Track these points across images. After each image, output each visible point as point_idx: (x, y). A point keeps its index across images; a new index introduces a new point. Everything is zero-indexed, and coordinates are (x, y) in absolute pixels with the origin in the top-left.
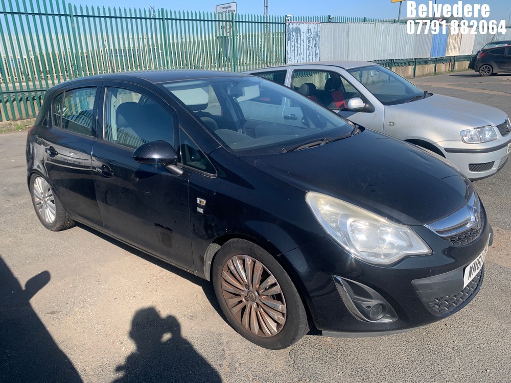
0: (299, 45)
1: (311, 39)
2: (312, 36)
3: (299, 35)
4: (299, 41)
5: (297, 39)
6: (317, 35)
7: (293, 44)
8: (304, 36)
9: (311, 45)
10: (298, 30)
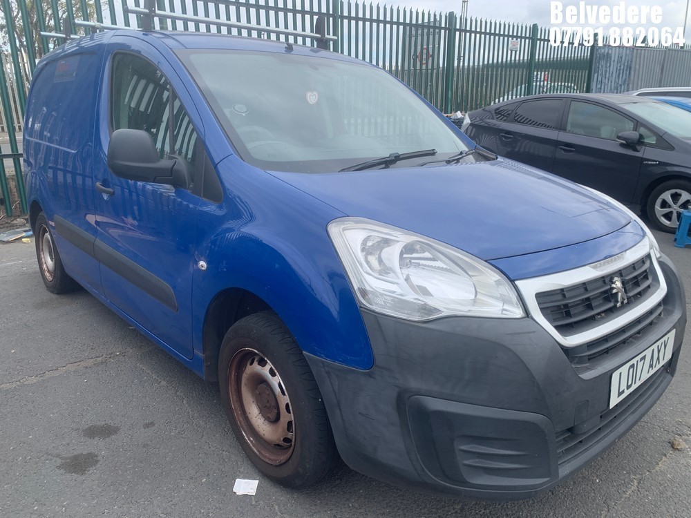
1: (621, 71)
2: (622, 67)
3: (608, 65)
4: (608, 73)
5: (606, 71)
6: (629, 68)
7: (600, 79)
8: (613, 67)
9: (620, 83)
10: (607, 57)
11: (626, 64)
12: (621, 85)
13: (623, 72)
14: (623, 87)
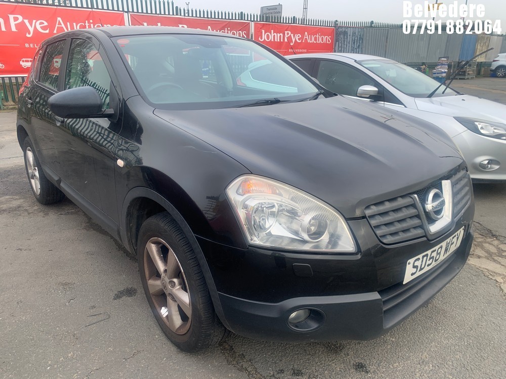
0: (345, 47)
1: (356, 41)
2: (356, 38)
3: (345, 37)
4: (346, 43)
5: (344, 41)
6: (361, 39)
7: (340, 45)
8: (350, 39)
9: (355, 47)
10: (345, 33)
11: (359, 37)
12: (356, 49)
14: (358, 49)
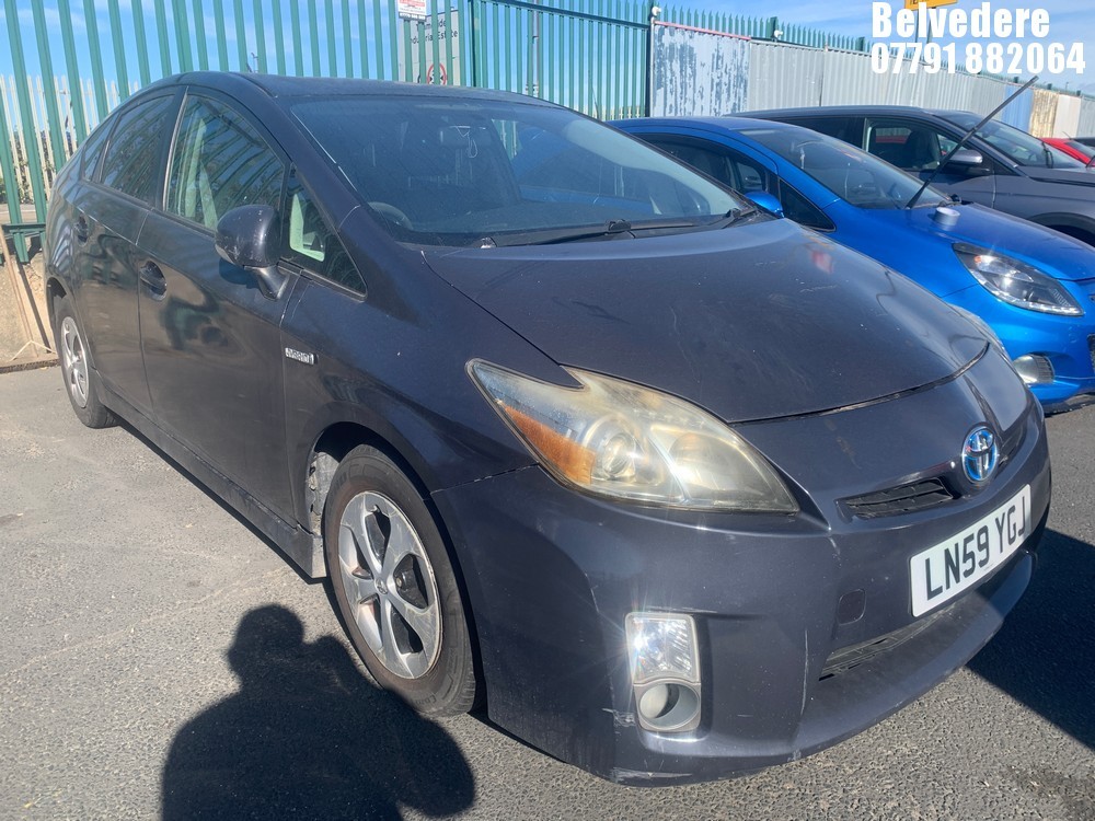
3: (689, 71)
4: (689, 92)
5: (685, 85)
6: (741, 80)
8: (704, 78)
10: (686, 55)
11: (734, 73)
13: (728, 90)
